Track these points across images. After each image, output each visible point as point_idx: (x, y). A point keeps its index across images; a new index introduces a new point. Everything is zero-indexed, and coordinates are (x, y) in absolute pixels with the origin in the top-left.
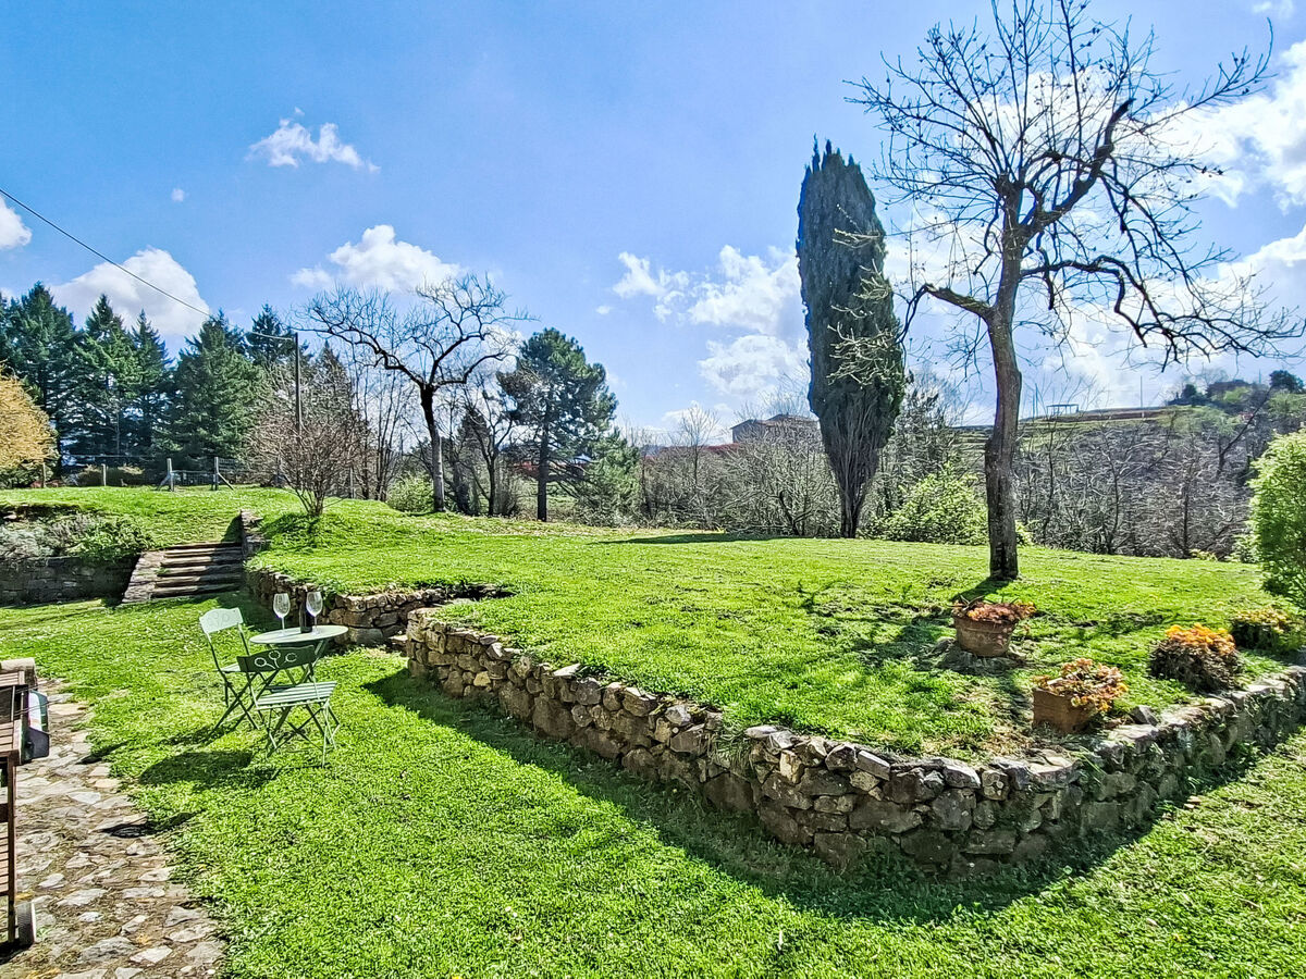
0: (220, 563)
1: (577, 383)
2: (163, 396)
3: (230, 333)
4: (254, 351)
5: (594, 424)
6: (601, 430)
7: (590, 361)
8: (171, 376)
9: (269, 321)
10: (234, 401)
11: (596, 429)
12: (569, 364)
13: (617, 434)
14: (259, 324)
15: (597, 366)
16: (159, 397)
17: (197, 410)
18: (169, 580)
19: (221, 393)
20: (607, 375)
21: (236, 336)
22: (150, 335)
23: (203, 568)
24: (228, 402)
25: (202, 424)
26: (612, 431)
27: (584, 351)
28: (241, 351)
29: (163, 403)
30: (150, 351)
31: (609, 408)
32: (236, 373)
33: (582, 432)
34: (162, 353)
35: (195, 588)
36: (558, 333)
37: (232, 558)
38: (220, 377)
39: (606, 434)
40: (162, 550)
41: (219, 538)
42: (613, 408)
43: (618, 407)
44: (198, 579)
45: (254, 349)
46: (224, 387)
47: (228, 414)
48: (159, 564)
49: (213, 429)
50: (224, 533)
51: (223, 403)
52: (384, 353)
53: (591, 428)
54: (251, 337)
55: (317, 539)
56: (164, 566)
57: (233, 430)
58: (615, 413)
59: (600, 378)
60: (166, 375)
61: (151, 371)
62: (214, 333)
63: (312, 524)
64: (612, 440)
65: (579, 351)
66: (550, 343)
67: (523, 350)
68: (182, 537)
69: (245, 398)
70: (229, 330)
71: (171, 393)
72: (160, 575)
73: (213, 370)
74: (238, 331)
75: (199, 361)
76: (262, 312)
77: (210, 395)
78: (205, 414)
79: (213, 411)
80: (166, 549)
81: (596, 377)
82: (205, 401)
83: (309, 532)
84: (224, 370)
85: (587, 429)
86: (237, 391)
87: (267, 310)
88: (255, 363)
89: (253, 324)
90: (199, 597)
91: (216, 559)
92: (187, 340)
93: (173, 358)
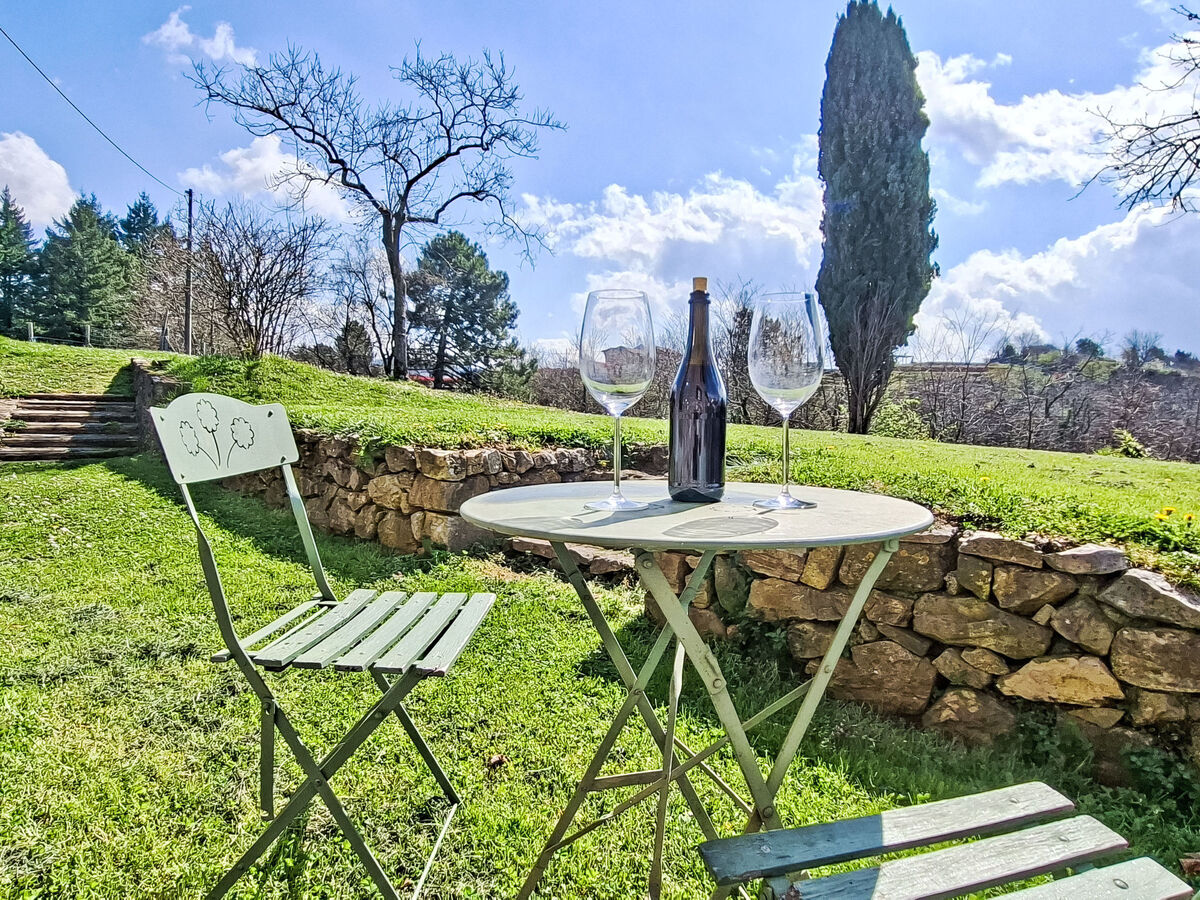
0: (103, 419)
1: (477, 289)
2: (26, 279)
3: (103, 219)
4: (128, 239)
5: (493, 333)
6: (499, 339)
7: (493, 268)
8: (36, 258)
9: (145, 210)
10: (106, 285)
11: (495, 337)
12: (473, 267)
13: (515, 344)
14: (135, 211)
15: (499, 273)
16: (22, 278)
17: (63, 292)
18: (23, 437)
19: (91, 276)
20: (510, 284)
21: (109, 222)
22: (15, 212)
23: (78, 425)
24: (99, 286)
25: (71, 306)
26: (510, 341)
27: (487, 257)
28: (113, 237)
29: (25, 285)
30: (14, 229)
31: (510, 317)
32: (109, 258)
33: (480, 339)
34: (27, 233)
35: (66, 450)
36: (462, 236)
37: (120, 415)
38: (91, 259)
39: (503, 344)
40: (13, 397)
41: (100, 389)
42: (514, 316)
43: (519, 317)
44: (68, 438)
45: (130, 237)
46: (94, 270)
47: (98, 300)
48: (9, 415)
49: (82, 313)
50: (107, 384)
51: (93, 287)
52: (342, 162)
53: (488, 336)
54: (126, 225)
55: (261, 389)
56: (15, 418)
57: (103, 316)
58: (516, 322)
59: (503, 286)
60: (29, 257)
61: (14, 250)
62: (84, 214)
63: (251, 368)
64: (510, 349)
65: (483, 256)
66: (454, 246)
67: (425, 252)
68: (45, 384)
69: (118, 284)
70: (102, 216)
71: (35, 275)
72: (9, 430)
73: (83, 251)
74: (112, 218)
75: (67, 242)
76: (138, 199)
77: (79, 277)
78: (73, 297)
79: (82, 294)
80: (21, 396)
81: (499, 284)
82: (73, 283)
83: (248, 378)
84: (97, 252)
85: (485, 337)
86: (109, 276)
87: (143, 197)
88: (129, 252)
89: (128, 211)
90: (73, 461)
91: (98, 414)
92: (55, 222)
93: (39, 239)
